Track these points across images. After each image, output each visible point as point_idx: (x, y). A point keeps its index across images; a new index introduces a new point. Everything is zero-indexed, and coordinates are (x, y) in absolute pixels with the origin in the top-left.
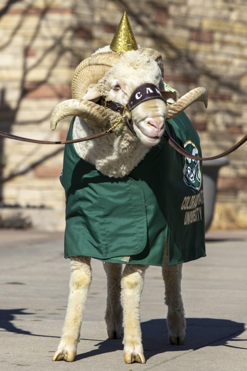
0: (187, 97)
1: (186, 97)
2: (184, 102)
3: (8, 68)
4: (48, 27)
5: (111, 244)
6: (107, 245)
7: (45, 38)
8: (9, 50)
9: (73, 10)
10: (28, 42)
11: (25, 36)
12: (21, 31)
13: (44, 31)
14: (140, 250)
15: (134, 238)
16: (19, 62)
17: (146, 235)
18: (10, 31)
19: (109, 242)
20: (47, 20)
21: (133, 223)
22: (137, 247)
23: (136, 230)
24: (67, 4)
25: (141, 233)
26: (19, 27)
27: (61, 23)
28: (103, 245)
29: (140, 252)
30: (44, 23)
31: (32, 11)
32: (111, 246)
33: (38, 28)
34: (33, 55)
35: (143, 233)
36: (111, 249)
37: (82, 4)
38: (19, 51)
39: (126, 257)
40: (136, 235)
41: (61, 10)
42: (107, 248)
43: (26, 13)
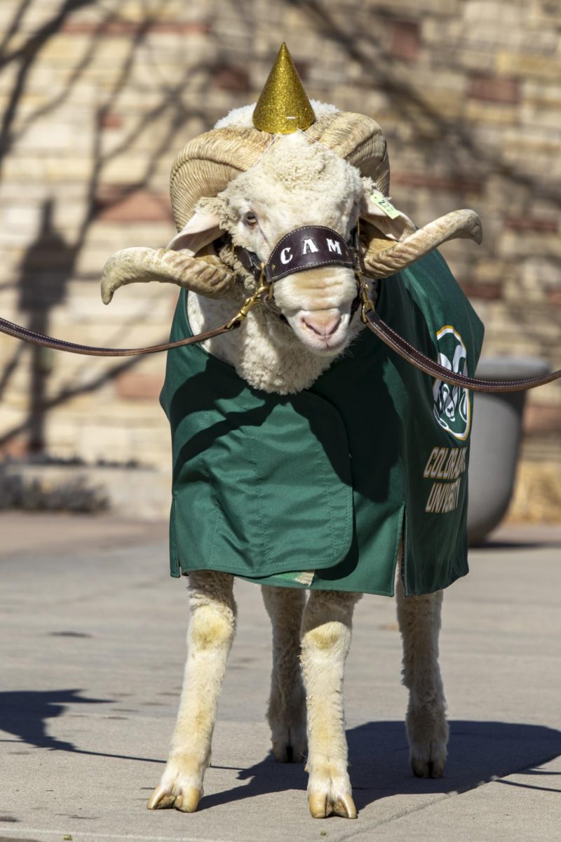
0: (418, 240)
1: (414, 239)
2: (411, 249)
3: (60, 154)
4: (152, 64)
5: (271, 545)
6: (262, 545)
7: (143, 89)
8: (65, 112)
9: (208, 27)
10: (105, 97)
11: (99, 83)
12: (92, 72)
13: (142, 73)
14: (336, 559)
15: (325, 530)
16: (85, 140)
17: (352, 523)
18: (66, 72)
19: (267, 540)
20: (150, 48)
21: (321, 496)
22: (329, 551)
23: (329, 513)
24: (194, 13)
25: (338, 519)
26: (86, 62)
27: (181, 54)
28: (254, 545)
29: (337, 562)
30: (141, 54)
31: (115, 27)
32: (271, 549)
33: (128, 65)
34: (117, 125)
35: (344, 519)
36: (273, 554)
37: (227, 12)
38: (87, 116)
39: (305, 573)
40: (328, 525)
41: (179, 27)
42: (262, 554)
43: (102, 31)
